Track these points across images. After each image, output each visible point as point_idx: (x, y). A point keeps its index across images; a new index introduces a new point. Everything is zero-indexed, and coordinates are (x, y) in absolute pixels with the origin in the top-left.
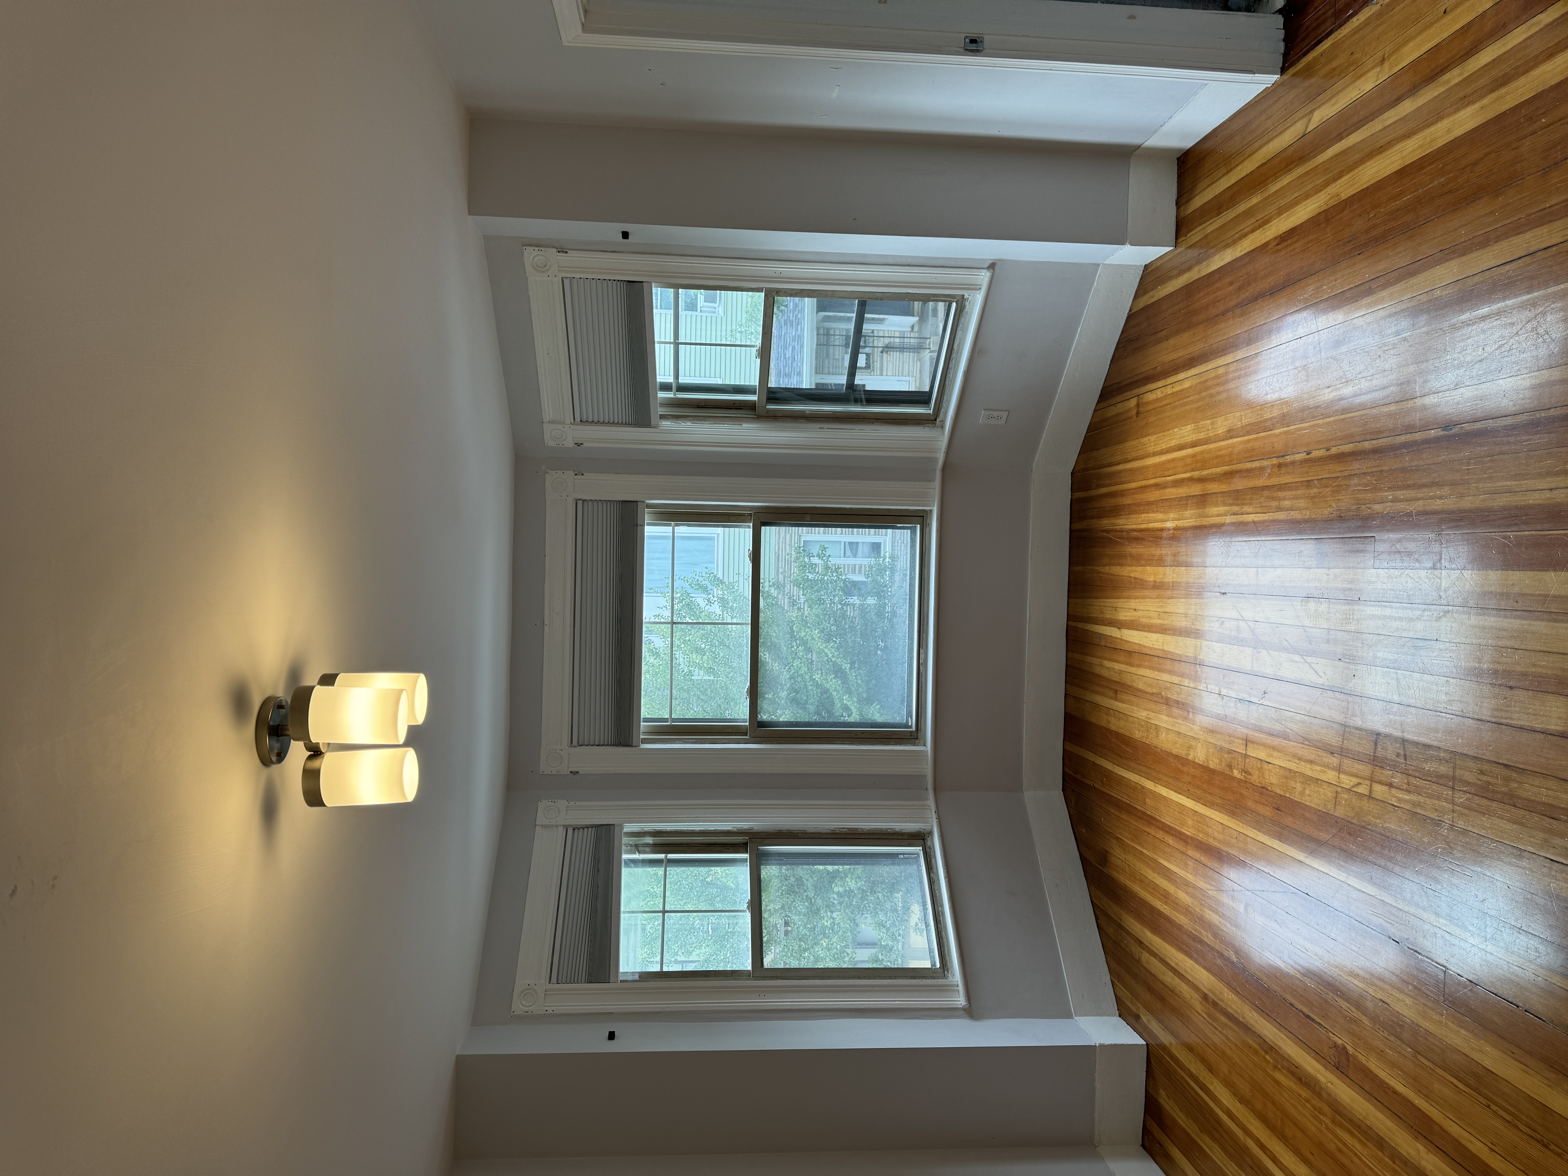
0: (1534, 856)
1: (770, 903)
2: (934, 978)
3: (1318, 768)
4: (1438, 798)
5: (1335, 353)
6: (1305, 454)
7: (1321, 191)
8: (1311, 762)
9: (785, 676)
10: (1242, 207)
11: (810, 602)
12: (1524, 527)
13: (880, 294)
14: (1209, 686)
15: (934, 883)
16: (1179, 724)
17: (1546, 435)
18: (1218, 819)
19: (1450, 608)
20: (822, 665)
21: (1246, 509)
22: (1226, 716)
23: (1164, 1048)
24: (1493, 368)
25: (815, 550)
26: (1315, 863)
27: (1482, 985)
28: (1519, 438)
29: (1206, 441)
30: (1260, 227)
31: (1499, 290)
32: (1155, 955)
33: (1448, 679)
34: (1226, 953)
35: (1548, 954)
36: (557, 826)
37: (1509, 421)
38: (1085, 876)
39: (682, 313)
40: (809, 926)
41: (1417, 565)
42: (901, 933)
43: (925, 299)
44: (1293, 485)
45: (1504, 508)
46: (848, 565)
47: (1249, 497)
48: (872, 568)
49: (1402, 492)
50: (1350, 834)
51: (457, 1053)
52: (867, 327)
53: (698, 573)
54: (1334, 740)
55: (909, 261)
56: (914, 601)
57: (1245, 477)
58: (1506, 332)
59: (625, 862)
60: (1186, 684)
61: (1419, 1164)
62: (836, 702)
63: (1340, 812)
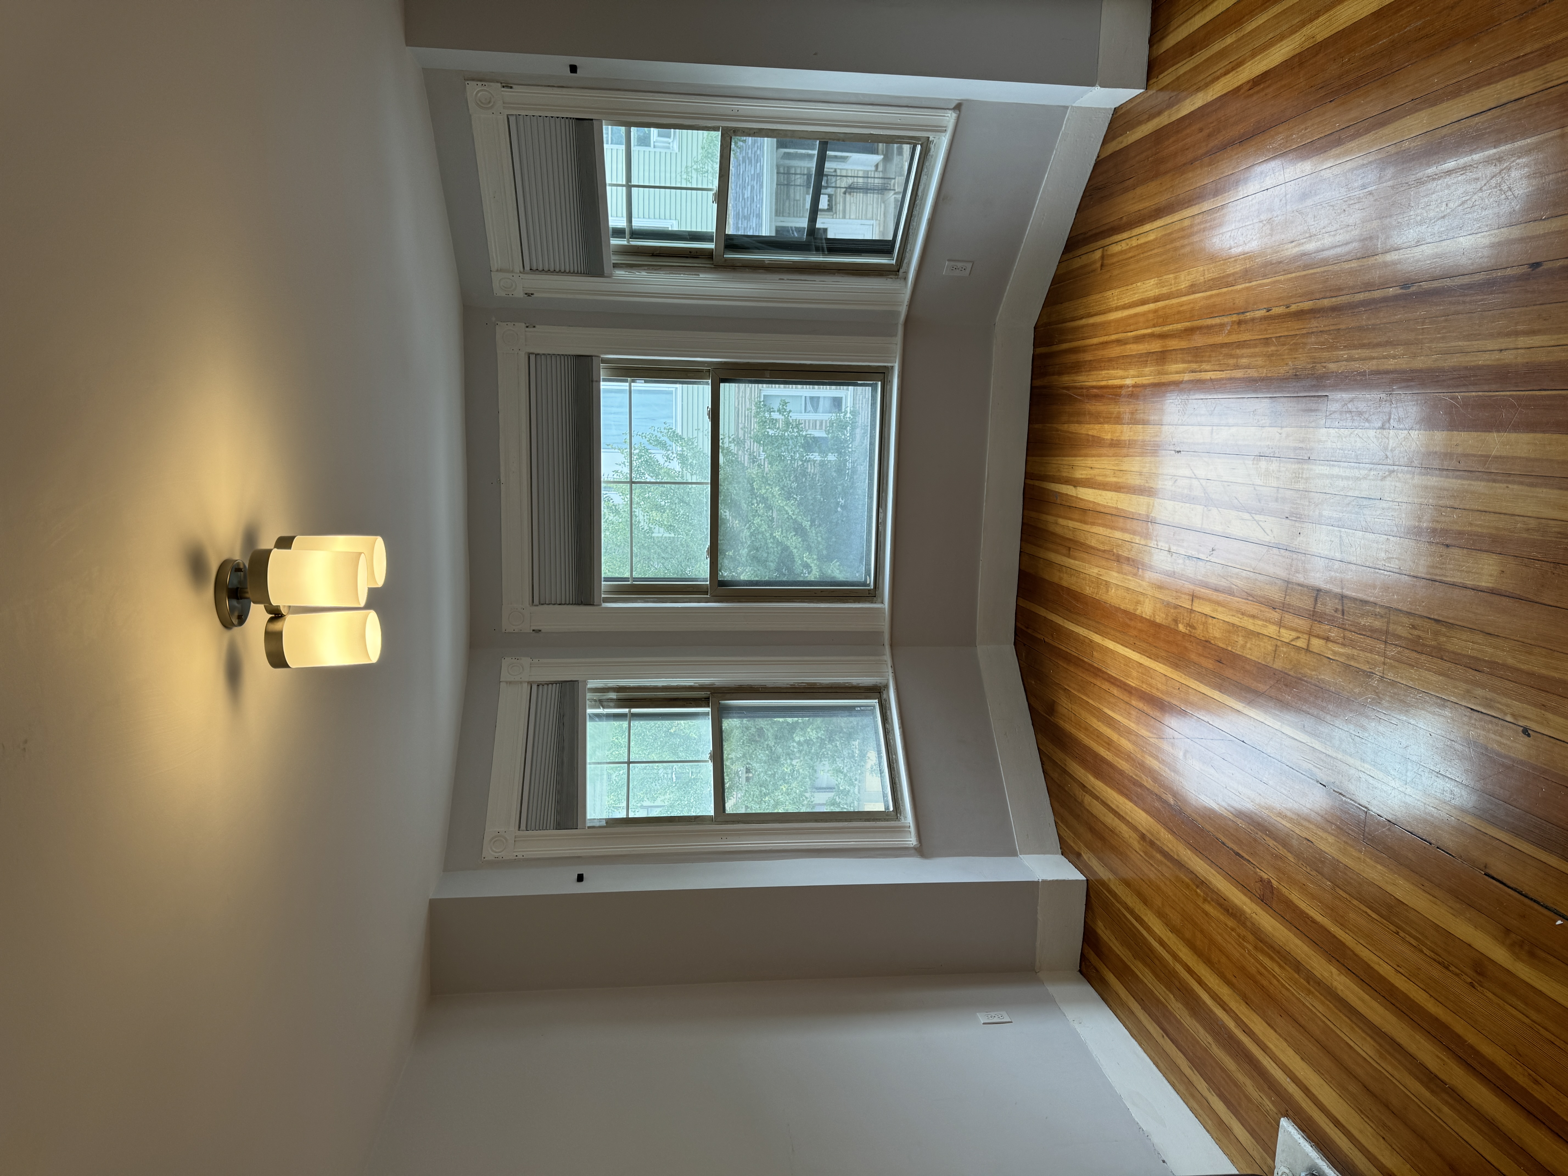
0: (1456, 706)
1: (732, 752)
2: (888, 820)
3: (1260, 623)
4: (1371, 652)
5: (1300, 206)
6: (1265, 311)
7: (1296, 32)
8: (1253, 617)
9: (746, 533)
10: (1217, 47)
11: (770, 458)
12: (1471, 388)
13: (842, 135)
14: (1159, 544)
15: (888, 733)
16: (1129, 580)
17: (1501, 295)
18: (1162, 671)
19: (1396, 468)
20: (782, 522)
21: (1205, 366)
22: (1174, 572)
23: (1103, 883)
24: (1454, 225)
25: (776, 405)
26: (1252, 713)
27: (1400, 824)
28: (1474, 298)
29: (1168, 296)
30: (1233, 69)
31: (1466, 144)
32: (1097, 798)
33: (1389, 537)
34: (1164, 796)
35: (1462, 796)
36: (521, 682)
37: (1466, 280)
38: (1033, 725)
39: (634, 149)
40: (770, 773)
41: (1367, 424)
42: (858, 777)
43: (890, 140)
44: (1252, 342)
45: (1454, 369)
46: (809, 421)
47: (1208, 354)
48: (833, 424)
49: (1357, 351)
50: (1286, 685)
51: (431, 896)
52: (829, 166)
53: (656, 428)
54: (1276, 595)
55: (872, 100)
56: (874, 460)
57: (1205, 333)
58: (1470, 188)
59: (590, 716)
60: (1137, 541)
61: (1331, 984)
62: (796, 560)
63: (1278, 665)
